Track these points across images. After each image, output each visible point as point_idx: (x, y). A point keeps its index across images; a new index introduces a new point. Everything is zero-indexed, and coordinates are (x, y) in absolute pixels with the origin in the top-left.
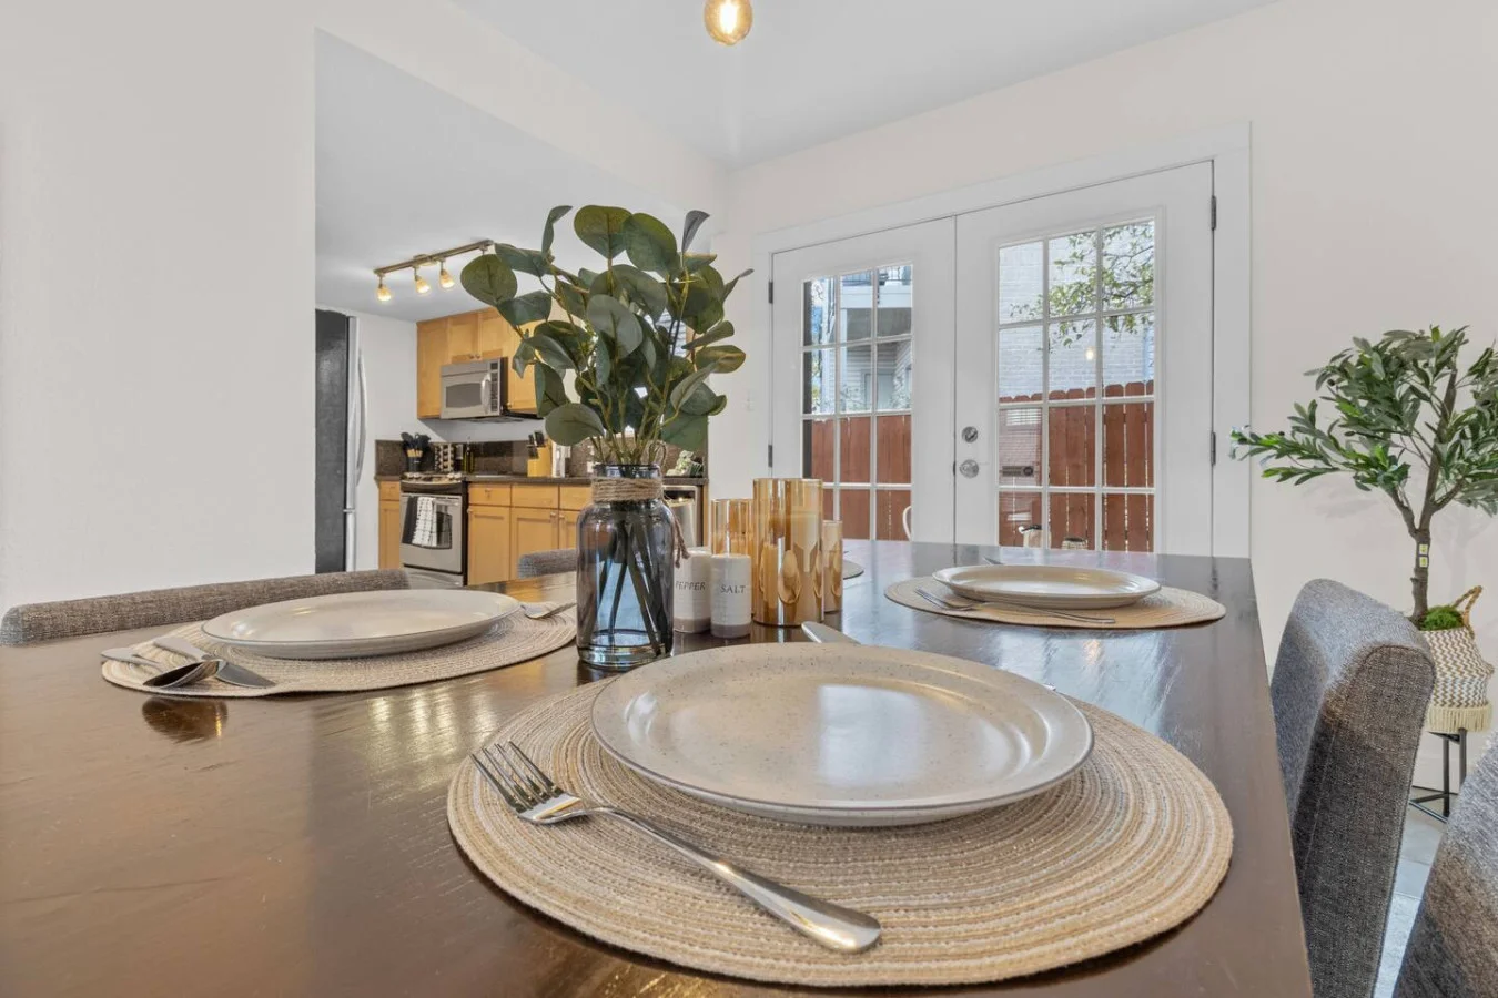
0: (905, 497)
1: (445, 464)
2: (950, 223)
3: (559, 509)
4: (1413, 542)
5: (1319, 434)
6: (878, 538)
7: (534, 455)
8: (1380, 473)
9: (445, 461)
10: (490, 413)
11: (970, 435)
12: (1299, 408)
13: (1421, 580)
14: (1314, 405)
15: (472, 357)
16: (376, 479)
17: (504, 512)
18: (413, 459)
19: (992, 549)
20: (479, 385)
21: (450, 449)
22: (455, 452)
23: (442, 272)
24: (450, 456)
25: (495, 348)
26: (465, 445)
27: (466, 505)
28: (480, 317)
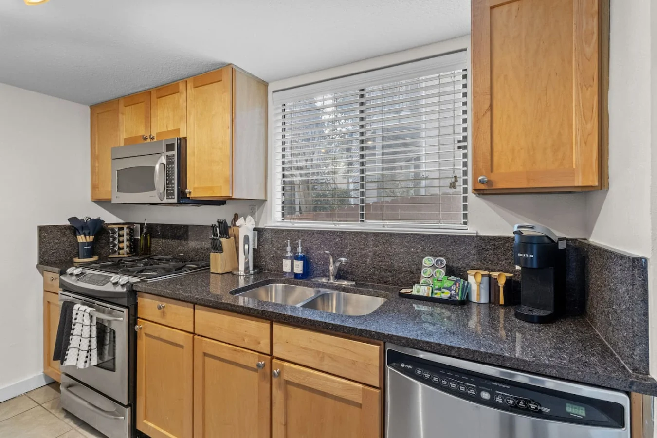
1: (121, 245)
3: (271, 355)
7: (218, 247)
9: (120, 242)
15: (146, 139)
16: (38, 267)
17: (185, 339)
18: (83, 243)
20: (153, 168)
21: (125, 231)
22: (132, 232)
24: (125, 237)
25: (172, 128)
26: (142, 225)
28: (154, 94)
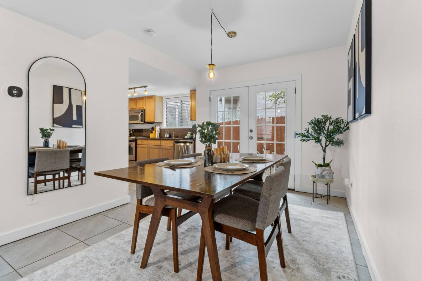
0: (239, 143)
2: (247, 88)
3: (160, 145)
4: (323, 152)
5: (309, 134)
6: (233, 152)
7: (152, 132)
8: (318, 141)
10: (141, 122)
11: (251, 131)
12: (306, 129)
13: (324, 159)
14: (309, 128)
15: (136, 109)
17: (146, 146)
19: (255, 154)
20: (138, 116)
23: (134, 92)
25: (142, 107)
26: (132, 130)
27: (136, 144)
28: (138, 99)
